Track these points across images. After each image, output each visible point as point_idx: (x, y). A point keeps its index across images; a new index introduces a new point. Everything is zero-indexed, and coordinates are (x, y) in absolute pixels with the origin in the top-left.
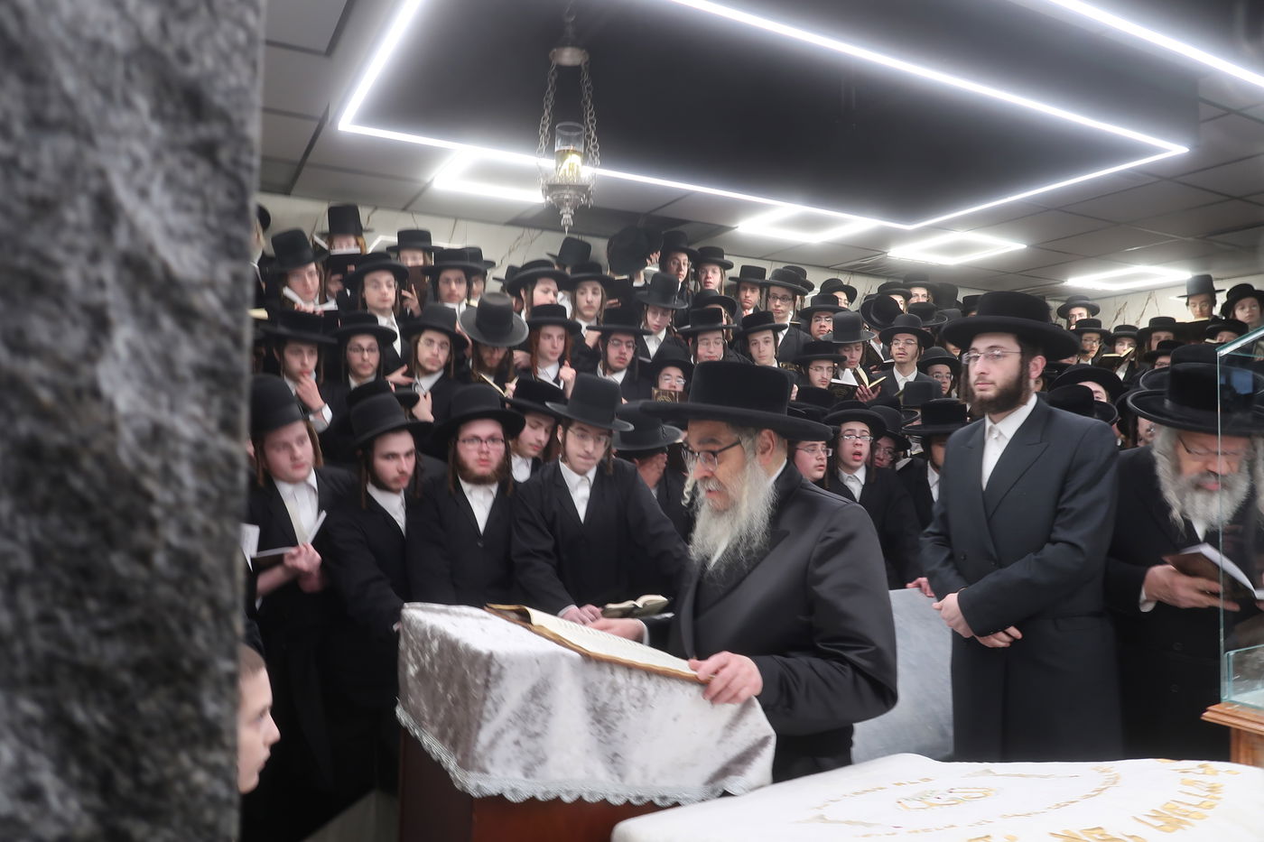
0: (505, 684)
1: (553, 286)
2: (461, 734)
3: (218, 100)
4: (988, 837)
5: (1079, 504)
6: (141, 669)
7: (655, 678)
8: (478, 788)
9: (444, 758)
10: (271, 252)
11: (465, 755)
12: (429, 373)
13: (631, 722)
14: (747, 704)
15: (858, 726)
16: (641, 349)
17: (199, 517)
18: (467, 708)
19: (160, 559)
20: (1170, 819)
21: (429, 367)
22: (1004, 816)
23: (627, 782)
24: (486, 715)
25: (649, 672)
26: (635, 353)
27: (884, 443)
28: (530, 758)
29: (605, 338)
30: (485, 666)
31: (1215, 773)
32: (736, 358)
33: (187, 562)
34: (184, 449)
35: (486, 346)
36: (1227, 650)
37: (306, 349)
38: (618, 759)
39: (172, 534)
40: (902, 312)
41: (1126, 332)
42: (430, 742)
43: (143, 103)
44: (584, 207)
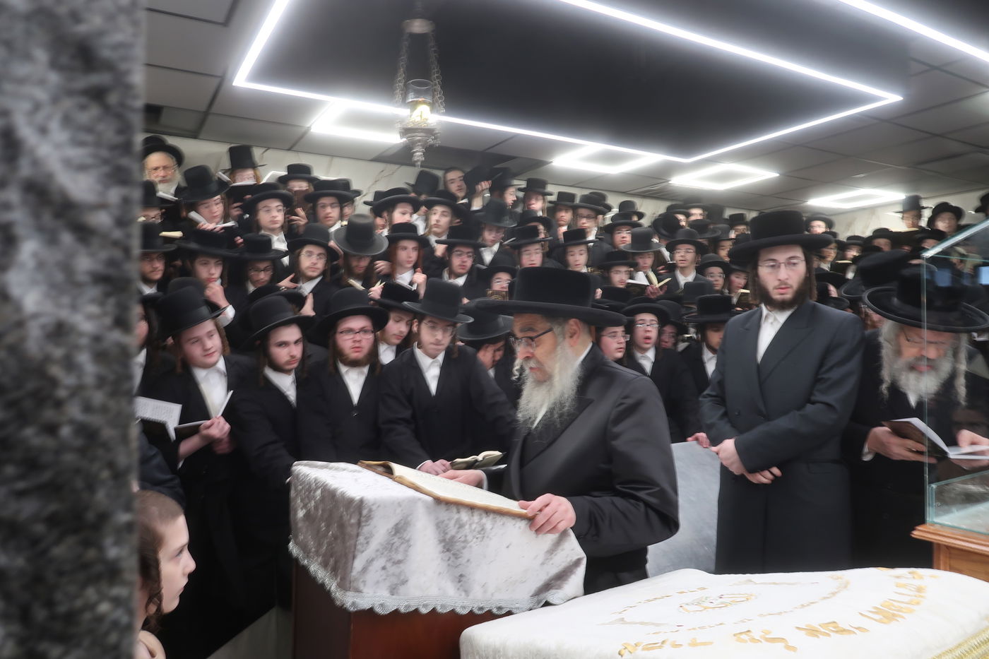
0: (374, 522)
1: (409, 208)
2: (340, 562)
3: (106, 53)
4: (749, 631)
5: (835, 374)
6: (52, 520)
7: (492, 516)
8: (354, 604)
9: (327, 581)
10: (184, 184)
11: (343, 579)
12: (311, 279)
13: (474, 550)
14: (564, 534)
15: (650, 548)
16: (478, 258)
17: (98, 397)
18: (344, 542)
19: (66, 431)
20: (887, 614)
21: (310, 273)
22: (761, 615)
23: (471, 597)
24: (359, 547)
25: (487, 511)
26: (474, 261)
27: (669, 329)
28: (394, 580)
29: (450, 250)
30: (358, 509)
31: (921, 577)
32: (552, 264)
33: (88, 434)
34: (84, 341)
35: (355, 256)
36: (930, 483)
37: (213, 261)
38: (464, 579)
39: (74, 411)
40: (682, 227)
41: (855, 240)
42: (316, 569)
43: (41, 55)
44: (431, 146)
